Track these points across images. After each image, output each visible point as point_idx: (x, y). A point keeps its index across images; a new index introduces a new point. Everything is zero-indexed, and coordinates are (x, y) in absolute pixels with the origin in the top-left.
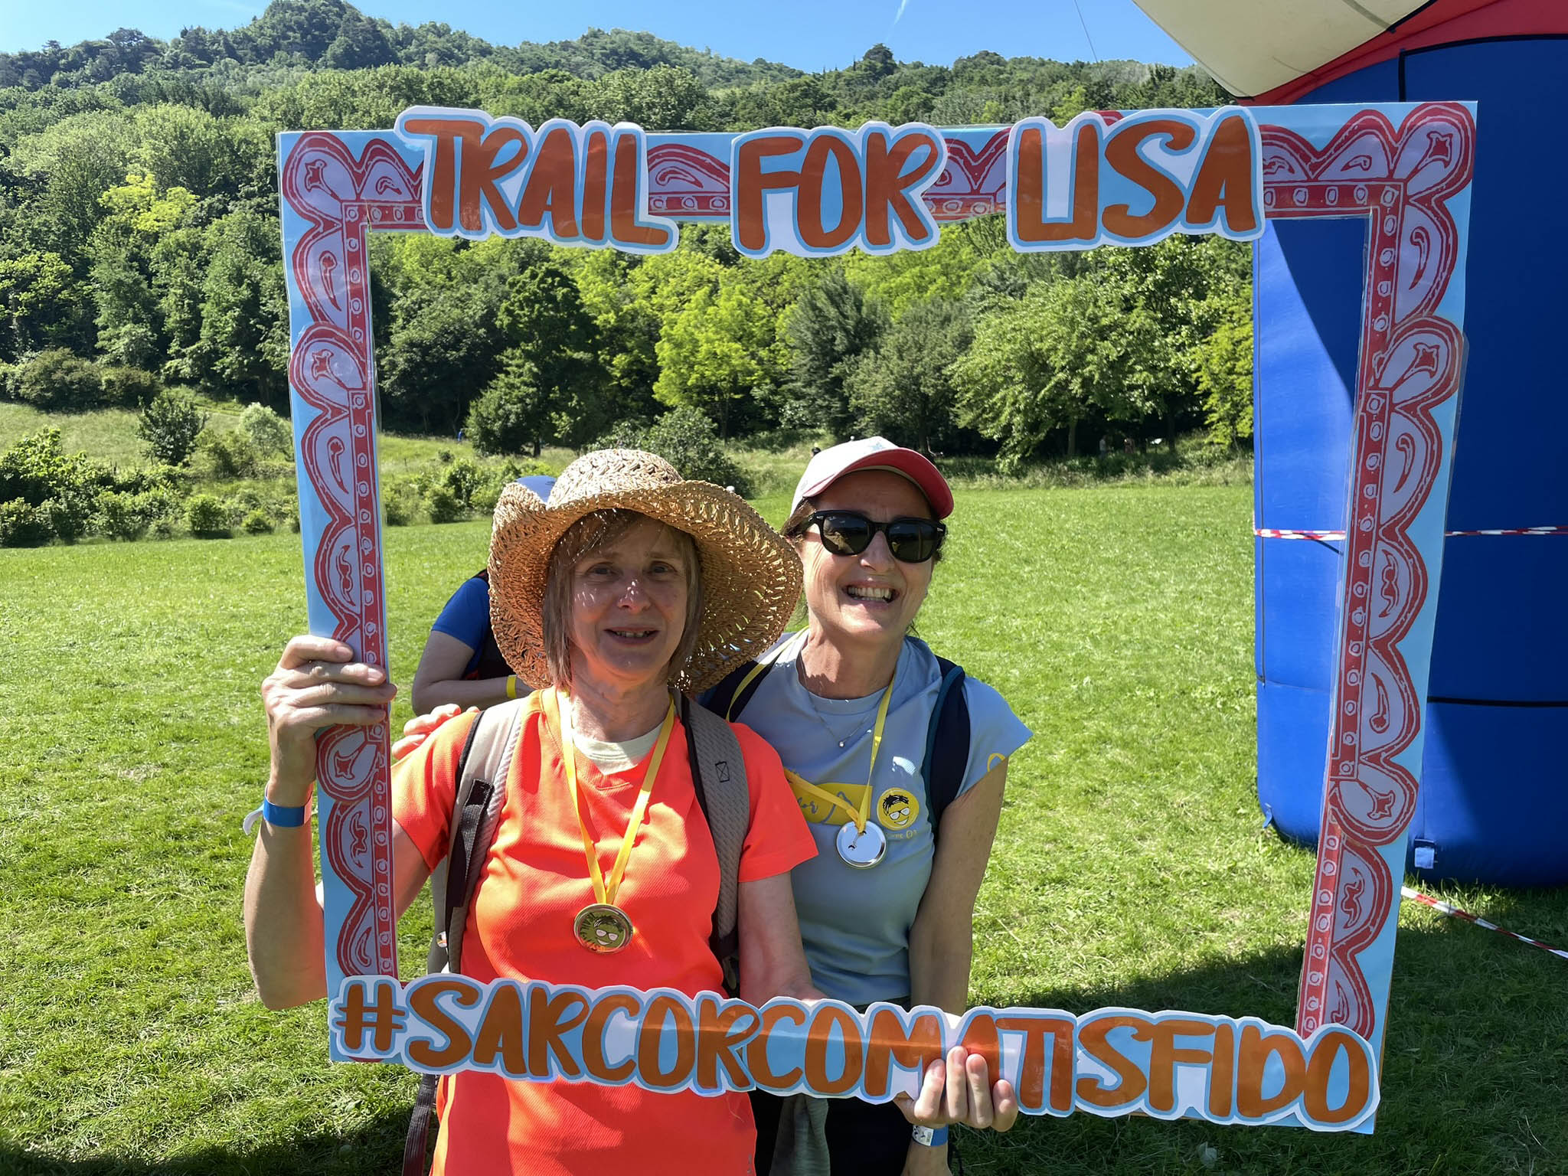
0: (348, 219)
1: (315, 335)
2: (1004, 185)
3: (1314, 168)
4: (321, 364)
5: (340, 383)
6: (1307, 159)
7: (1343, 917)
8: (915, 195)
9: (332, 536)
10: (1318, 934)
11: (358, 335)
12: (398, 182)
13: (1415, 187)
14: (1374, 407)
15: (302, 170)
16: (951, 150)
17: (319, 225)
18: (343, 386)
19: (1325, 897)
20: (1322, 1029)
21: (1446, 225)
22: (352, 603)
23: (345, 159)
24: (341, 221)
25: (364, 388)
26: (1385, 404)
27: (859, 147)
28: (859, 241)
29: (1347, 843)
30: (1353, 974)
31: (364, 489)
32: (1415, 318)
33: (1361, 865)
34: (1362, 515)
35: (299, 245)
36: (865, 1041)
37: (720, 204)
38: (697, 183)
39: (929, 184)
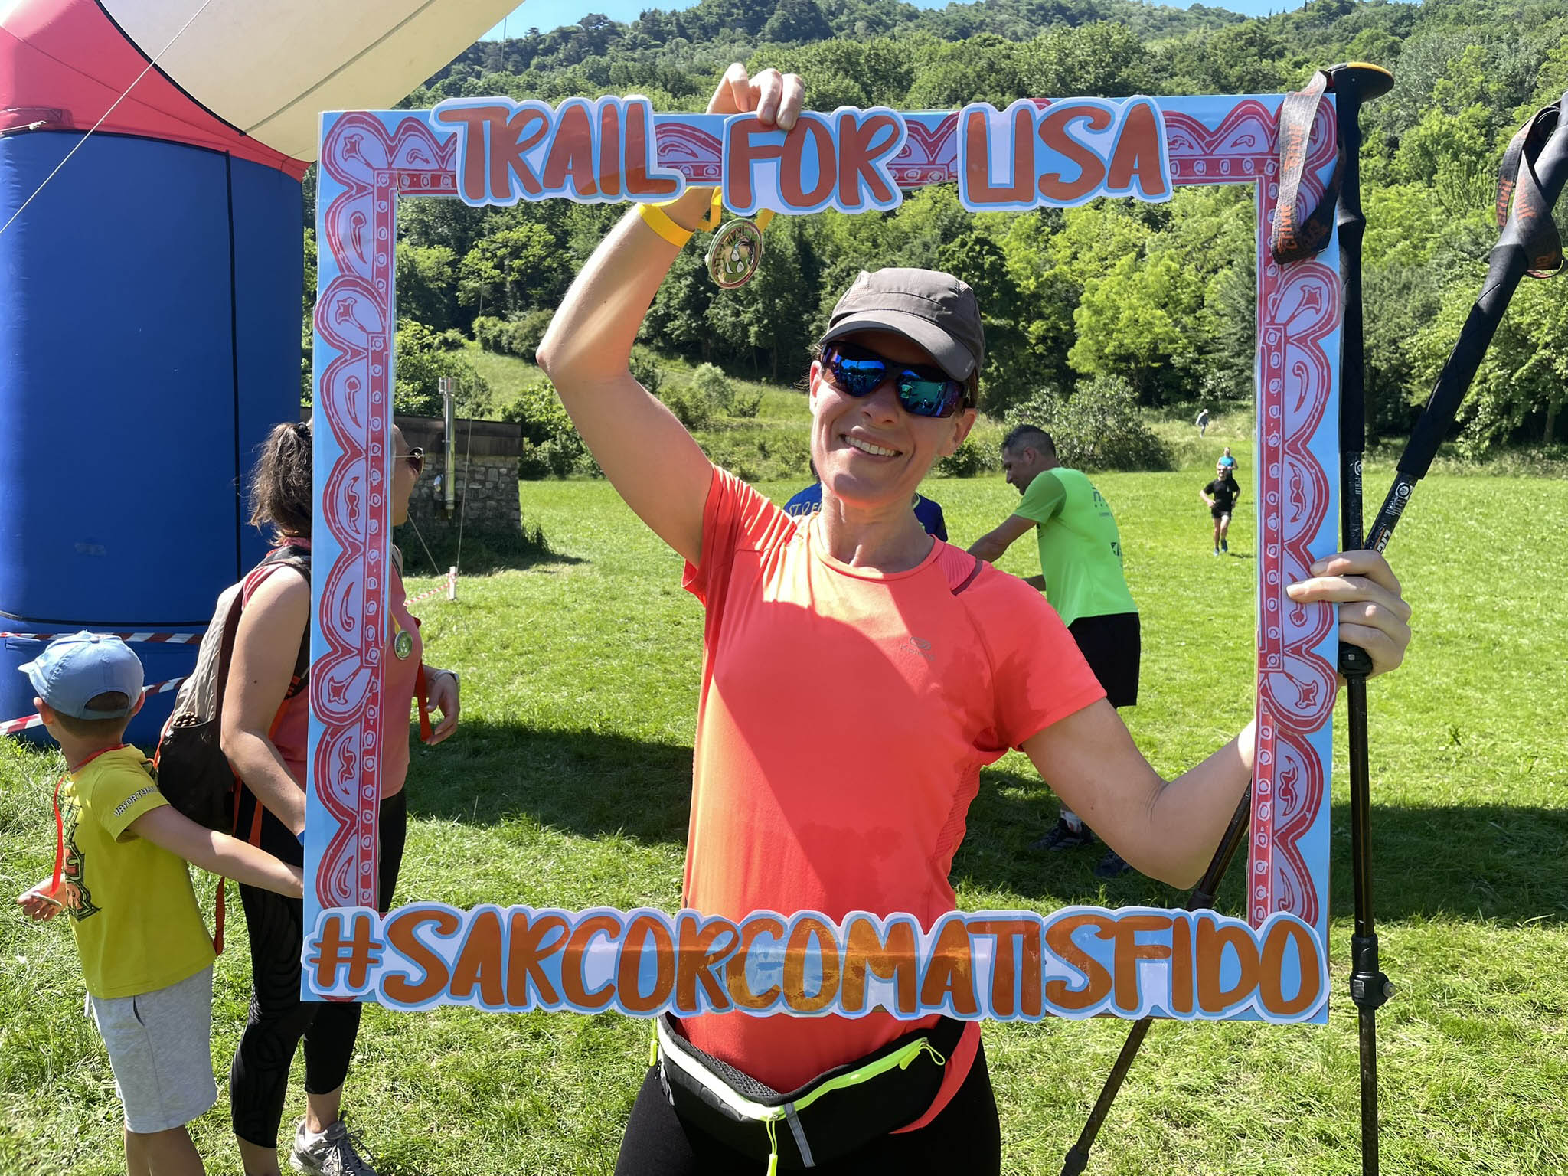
0: (380, 184)
1: (342, 284)
2: (956, 157)
4: (346, 312)
6: (1203, 138)
7: (1282, 805)
8: (881, 165)
9: (342, 469)
10: (1261, 823)
11: (381, 285)
12: (428, 155)
16: (909, 129)
17: (352, 188)
18: (364, 330)
19: (1264, 787)
20: (1271, 918)
23: (380, 134)
24: (373, 186)
25: (383, 332)
26: (1280, 340)
27: (833, 129)
29: (1280, 732)
30: (1294, 860)
31: (376, 425)
32: (1300, 265)
33: (1294, 753)
34: (1269, 432)
35: (332, 205)
36: (842, 953)
37: (713, 172)
38: (693, 154)
39: (891, 156)
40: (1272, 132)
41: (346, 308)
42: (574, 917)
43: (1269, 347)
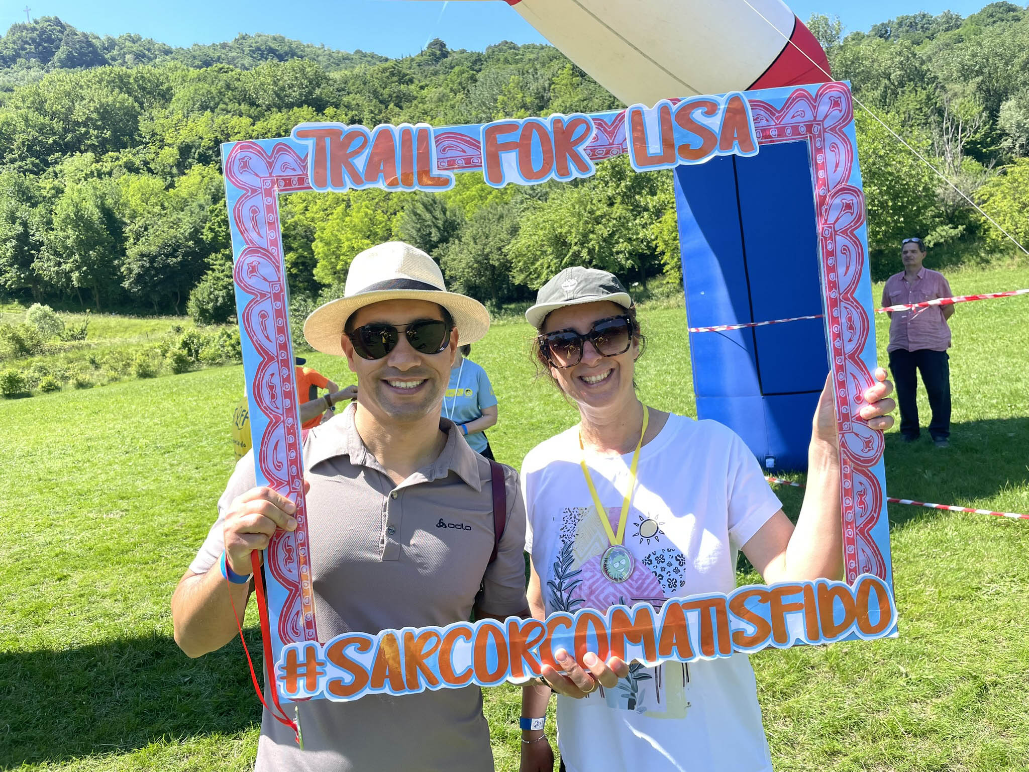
0: (265, 187)
1: (249, 253)
2: (626, 139)
3: (778, 118)
4: (254, 270)
5: (265, 279)
6: (774, 115)
7: (859, 511)
8: (580, 149)
9: (263, 369)
10: (848, 523)
11: (274, 250)
12: (294, 165)
13: (828, 123)
14: (827, 234)
15: (237, 162)
16: (596, 124)
17: (248, 191)
18: (266, 280)
20: (859, 578)
21: (846, 140)
22: (277, 408)
23: (262, 155)
24: (261, 188)
25: (279, 281)
26: (831, 233)
27: (549, 127)
28: (553, 175)
29: (854, 468)
30: (870, 543)
31: (281, 339)
32: (839, 187)
33: (863, 479)
34: (830, 289)
35: (237, 203)
36: (609, 631)
37: (476, 161)
38: (464, 151)
39: (588, 142)
40: (814, 107)
41: (253, 268)
42: (443, 631)
43: (825, 238)
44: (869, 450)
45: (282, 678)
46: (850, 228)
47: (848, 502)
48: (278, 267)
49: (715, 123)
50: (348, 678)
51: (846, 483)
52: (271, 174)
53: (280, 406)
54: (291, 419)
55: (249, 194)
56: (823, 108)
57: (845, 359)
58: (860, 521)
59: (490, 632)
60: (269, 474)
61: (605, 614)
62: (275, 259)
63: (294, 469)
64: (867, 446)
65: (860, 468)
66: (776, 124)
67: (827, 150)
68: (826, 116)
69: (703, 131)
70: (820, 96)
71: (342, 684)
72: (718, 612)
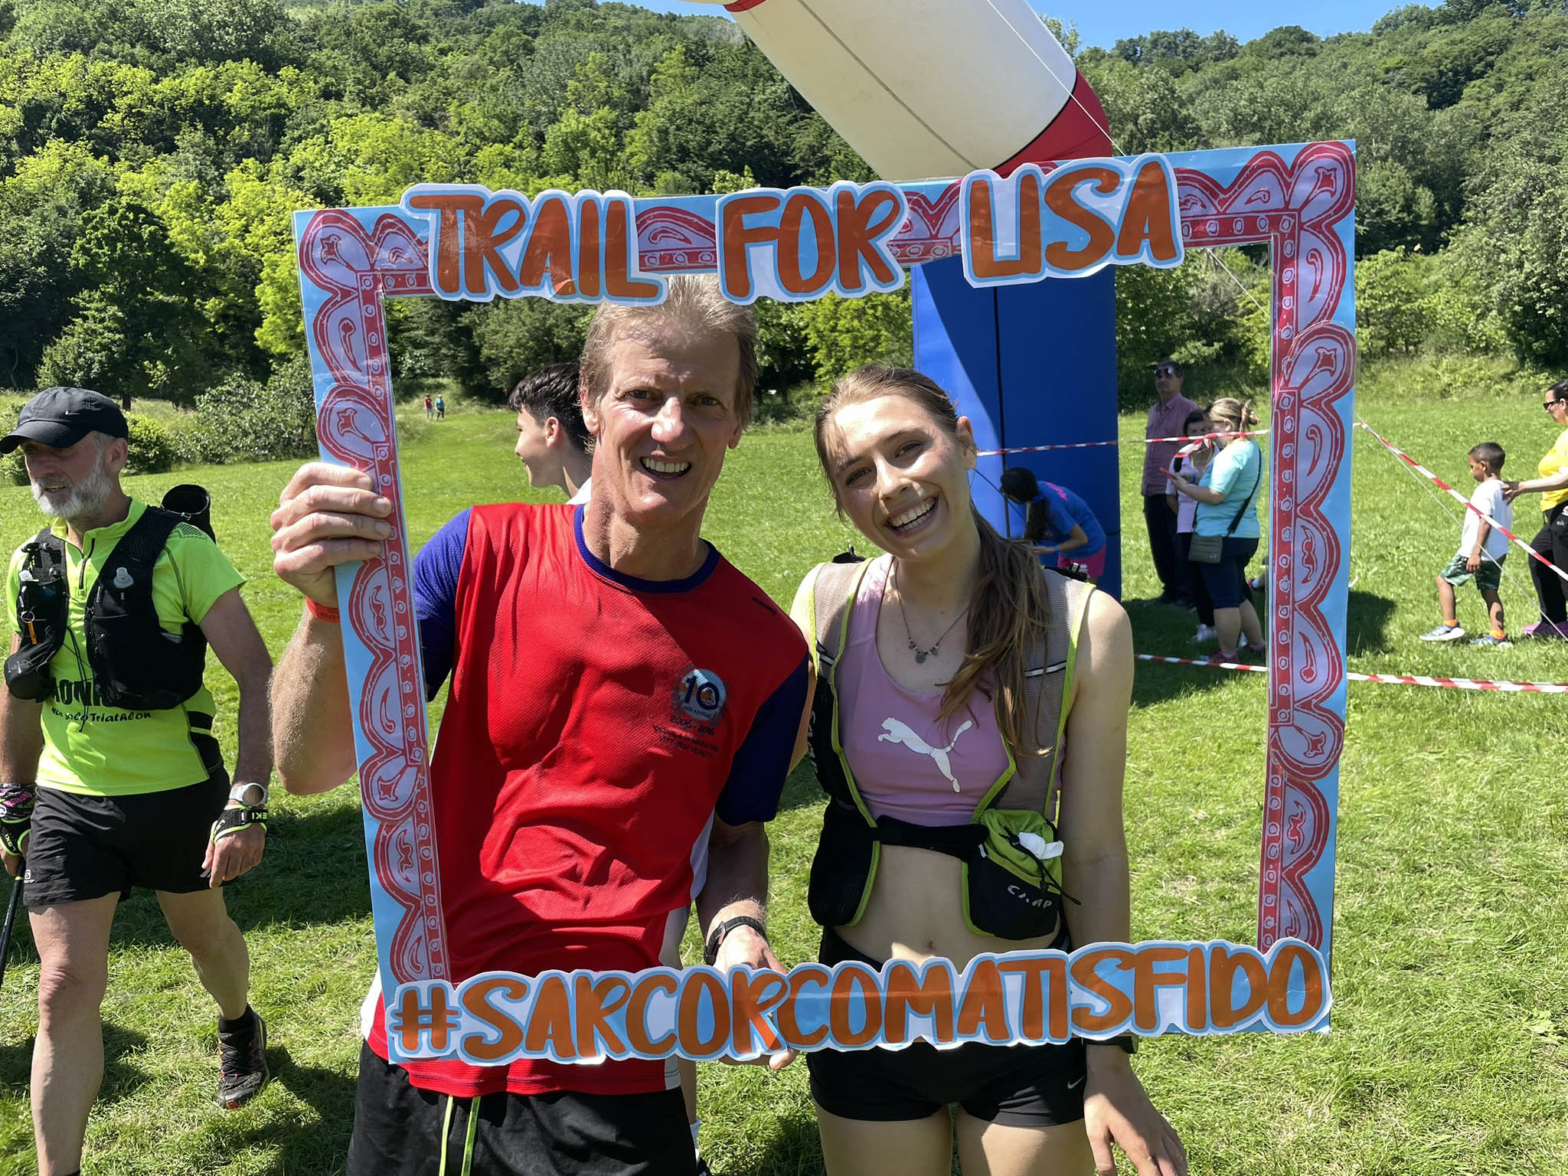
0: (364, 287)
1: (339, 395)
2: (958, 230)
3: (1222, 202)
4: (346, 422)
5: (365, 438)
7: (1289, 845)
8: (881, 244)
10: (1270, 861)
11: (378, 392)
12: (410, 253)
13: (1307, 215)
14: (1286, 404)
15: (318, 245)
16: (909, 202)
17: (336, 294)
18: (368, 440)
20: (1278, 943)
21: (1336, 245)
22: (386, 638)
23: (358, 233)
24: (357, 290)
26: (1294, 401)
27: (830, 205)
28: (834, 286)
29: (1289, 780)
32: (1315, 326)
33: (1301, 798)
34: (1281, 497)
35: (319, 313)
36: (883, 995)
37: (709, 258)
38: (686, 240)
39: (893, 233)
40: (1288, 185)
41: (347, 418)
42: (634, 978)
43: (1283, 412)
44: (1316, 754)
45: (396, 1028)
46: (1326, 396)
47: (1273, 829)
48: (386, 420)
49: (1112, 208)
50: (492, 1035)
51: (1275, 803)
52: (372, 265)
53: (390, 636)
54: (407, 658)
55: (338, 298)
56: (1303, 188)
57: (1294, 609)
58: (1289, 860)
59: (704, 984)
60: (374, 736)
61: (879, 971)
62: (380, 405)
63: (413, 732)
64: (1315, 747)
65: (1298, 780)
66: (1219, 213)
67: (1302, 262)
68: (1307, 202)
69: (1091, 222)
70: (1300, 166)
71: (484, 1042)
72: (1052, 978)
